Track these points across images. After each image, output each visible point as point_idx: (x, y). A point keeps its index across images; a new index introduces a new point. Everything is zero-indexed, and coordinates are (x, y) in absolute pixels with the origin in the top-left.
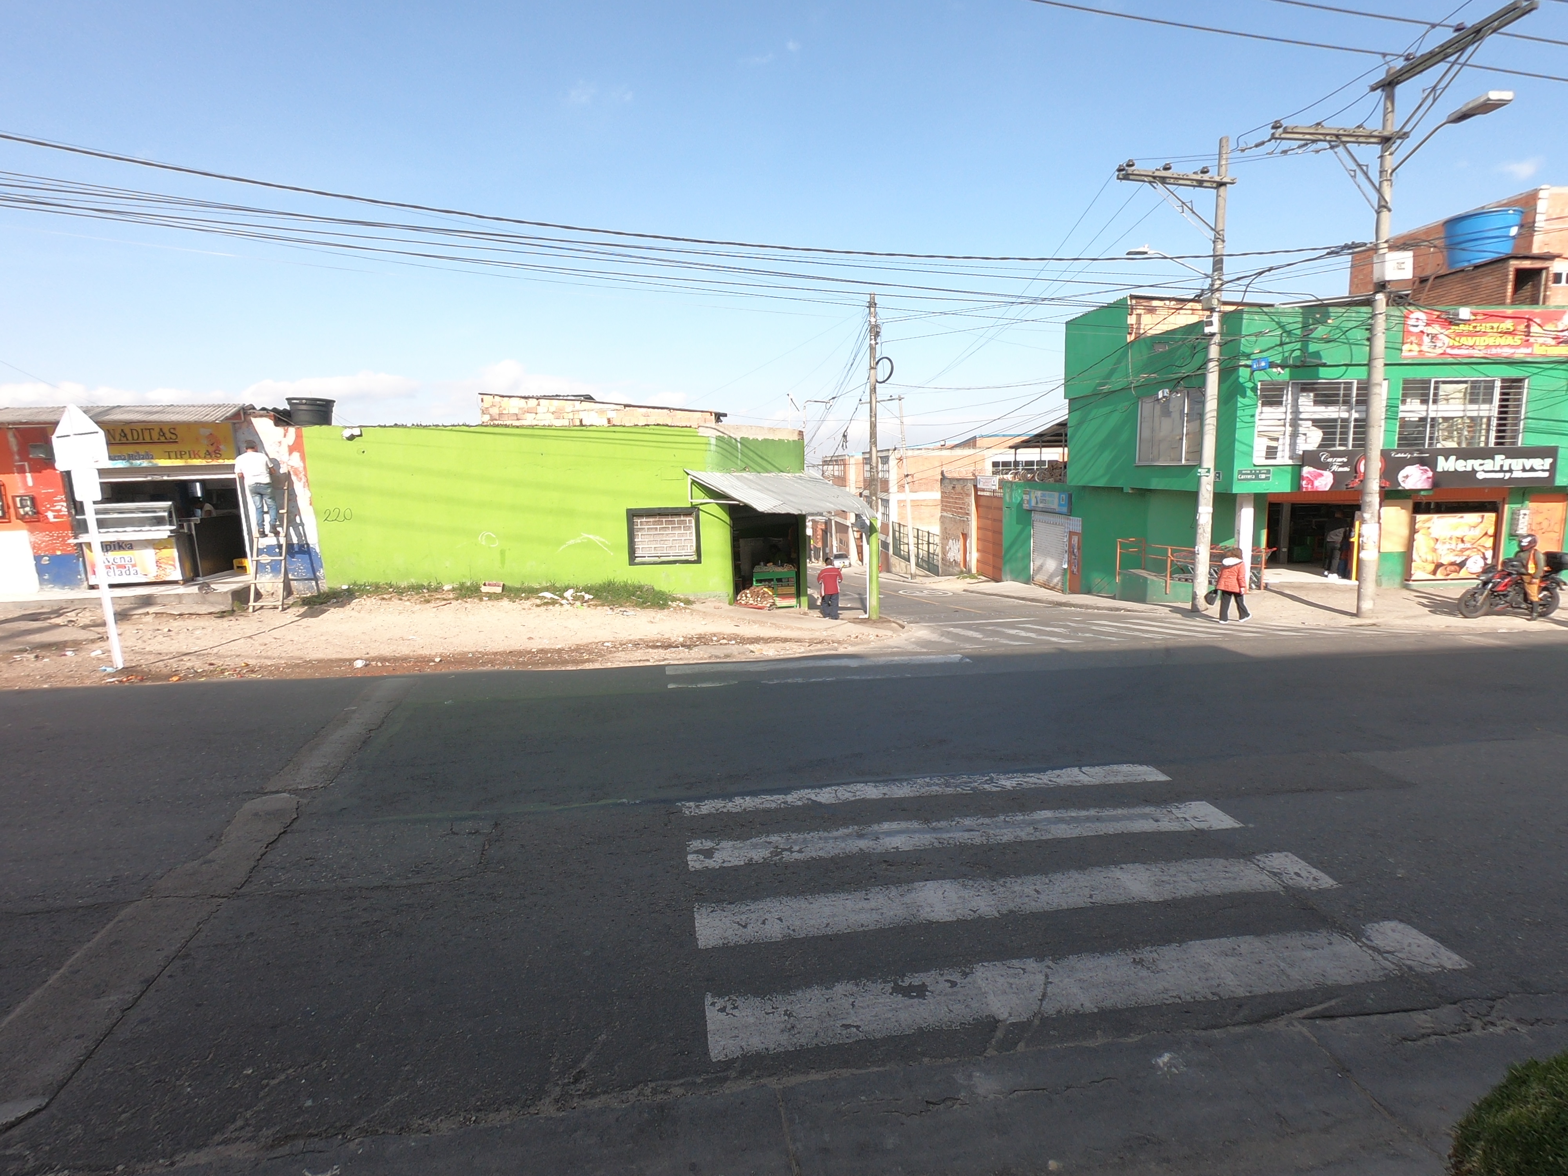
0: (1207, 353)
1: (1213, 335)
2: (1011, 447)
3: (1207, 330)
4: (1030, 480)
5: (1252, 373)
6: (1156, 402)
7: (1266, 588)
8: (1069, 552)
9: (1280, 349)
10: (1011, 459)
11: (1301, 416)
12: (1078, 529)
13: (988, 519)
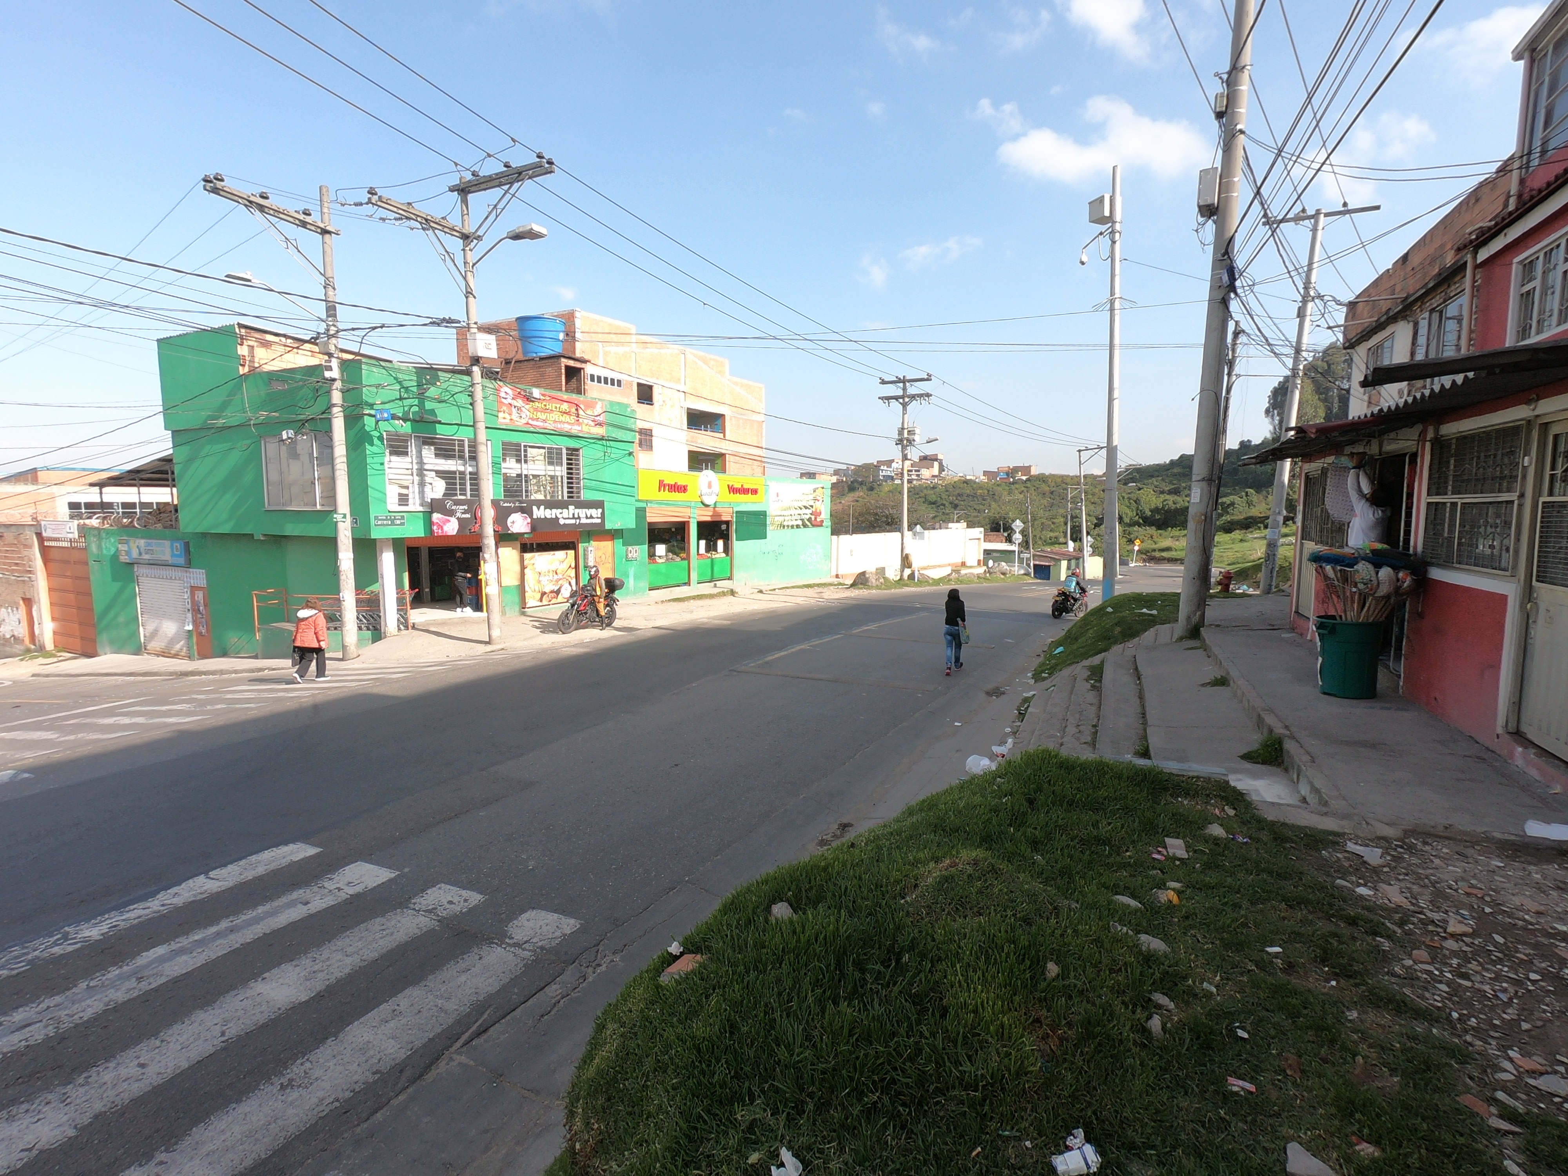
0: (330, 399)
1: (334, 380)
2: (92, 485)
3: (328, 374)
4: (127, 526)
5: (377, 422)
6: (281, 443)
7: (413, 627)
8: (194, 610)
9: (400, 403)
10: (96, 499)
11: (426, 467)
12: (203, 583)
13: (67, 577)
